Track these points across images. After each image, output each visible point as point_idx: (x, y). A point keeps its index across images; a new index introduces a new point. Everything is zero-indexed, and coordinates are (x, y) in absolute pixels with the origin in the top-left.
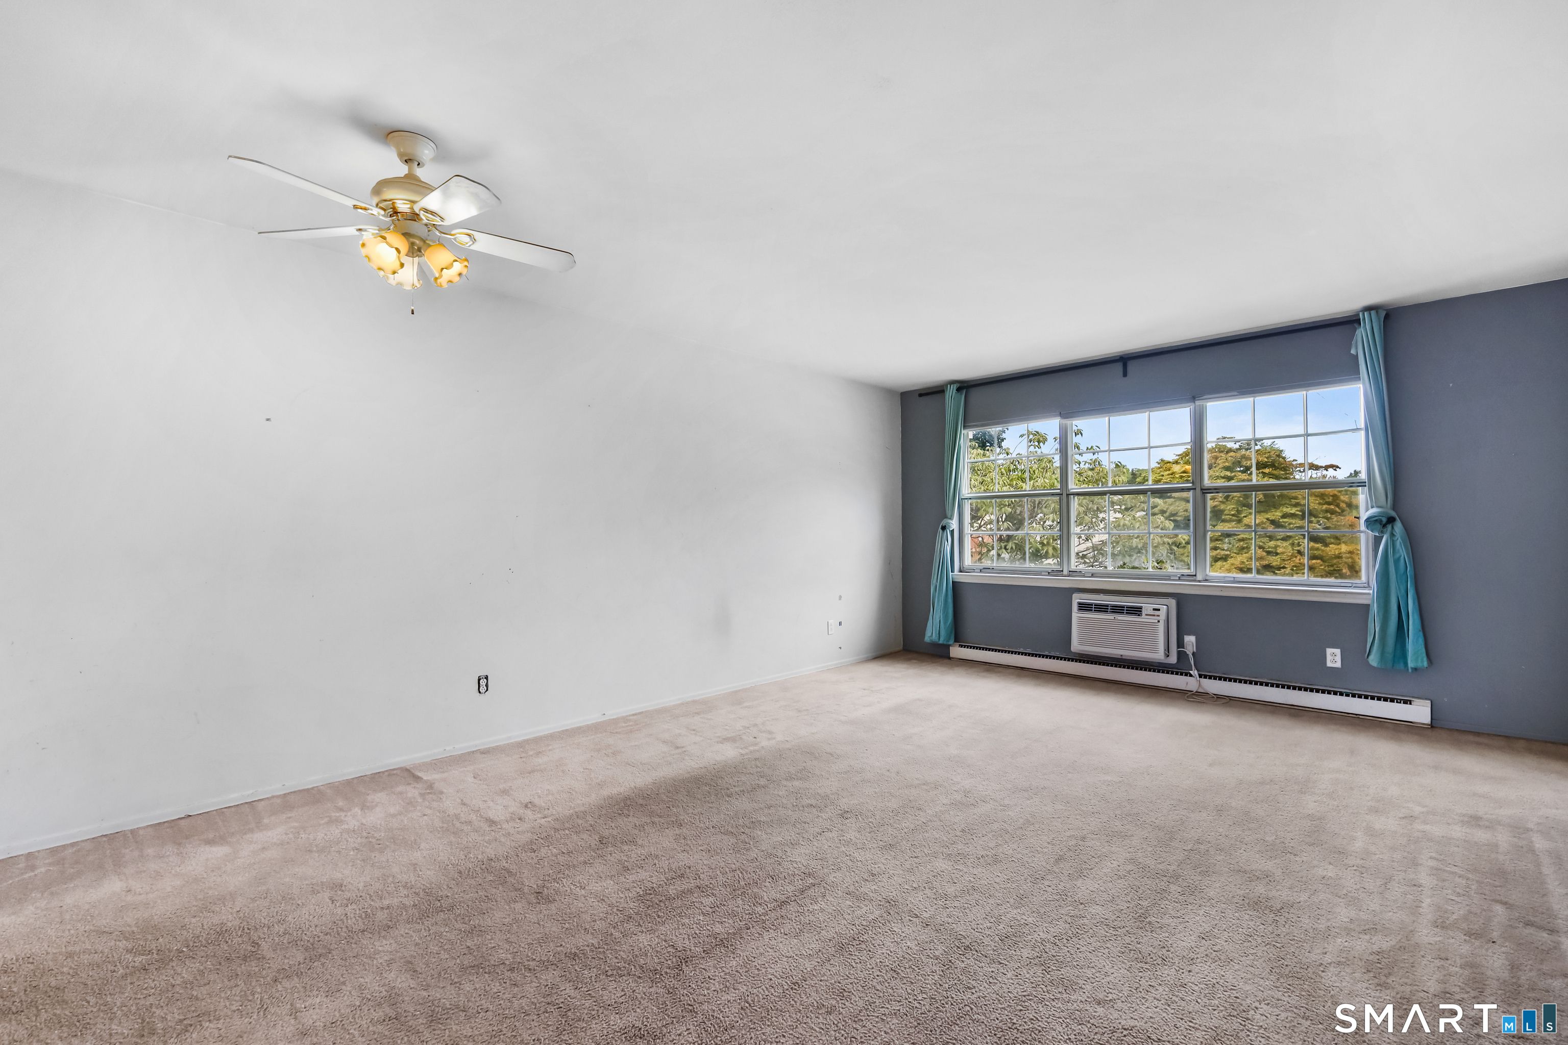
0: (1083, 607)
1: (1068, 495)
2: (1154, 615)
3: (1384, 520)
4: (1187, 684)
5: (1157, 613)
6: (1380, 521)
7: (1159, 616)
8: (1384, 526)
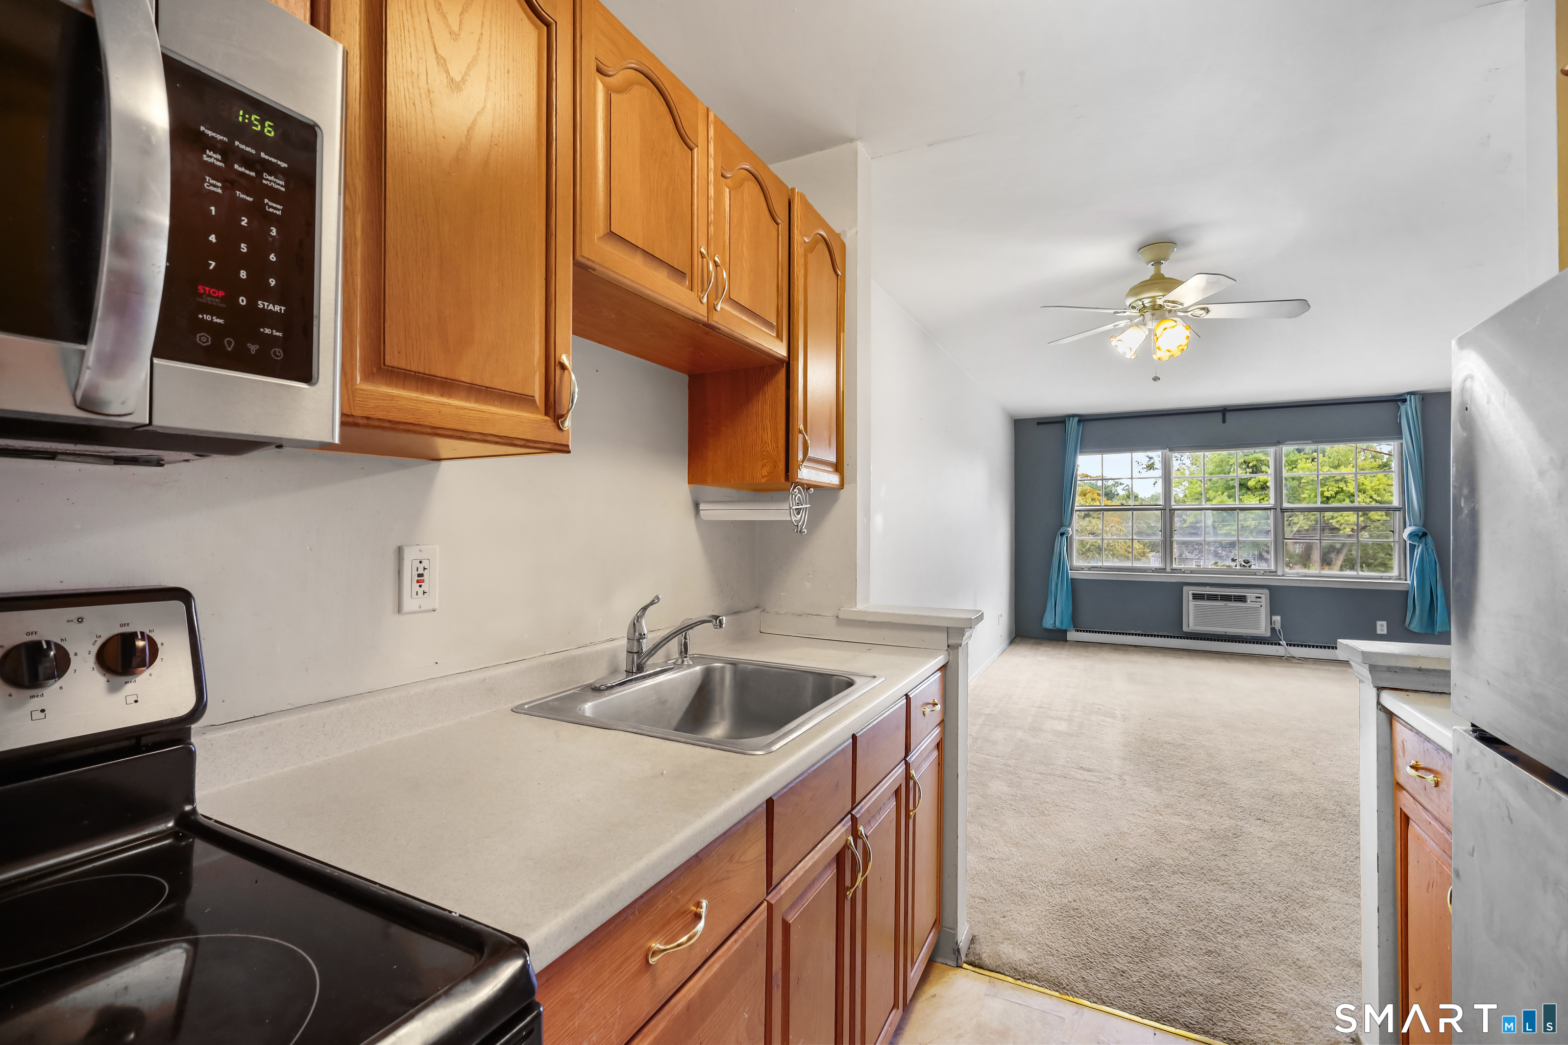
0: (1196, 597)
1: (1170, 510)
2: (1257, 602)
3: (1421, 534)
4: (1277, 651)
5: (1259, 600)
6: (1417, 535)
7: (1260, 602)
8: (1420, 538)
